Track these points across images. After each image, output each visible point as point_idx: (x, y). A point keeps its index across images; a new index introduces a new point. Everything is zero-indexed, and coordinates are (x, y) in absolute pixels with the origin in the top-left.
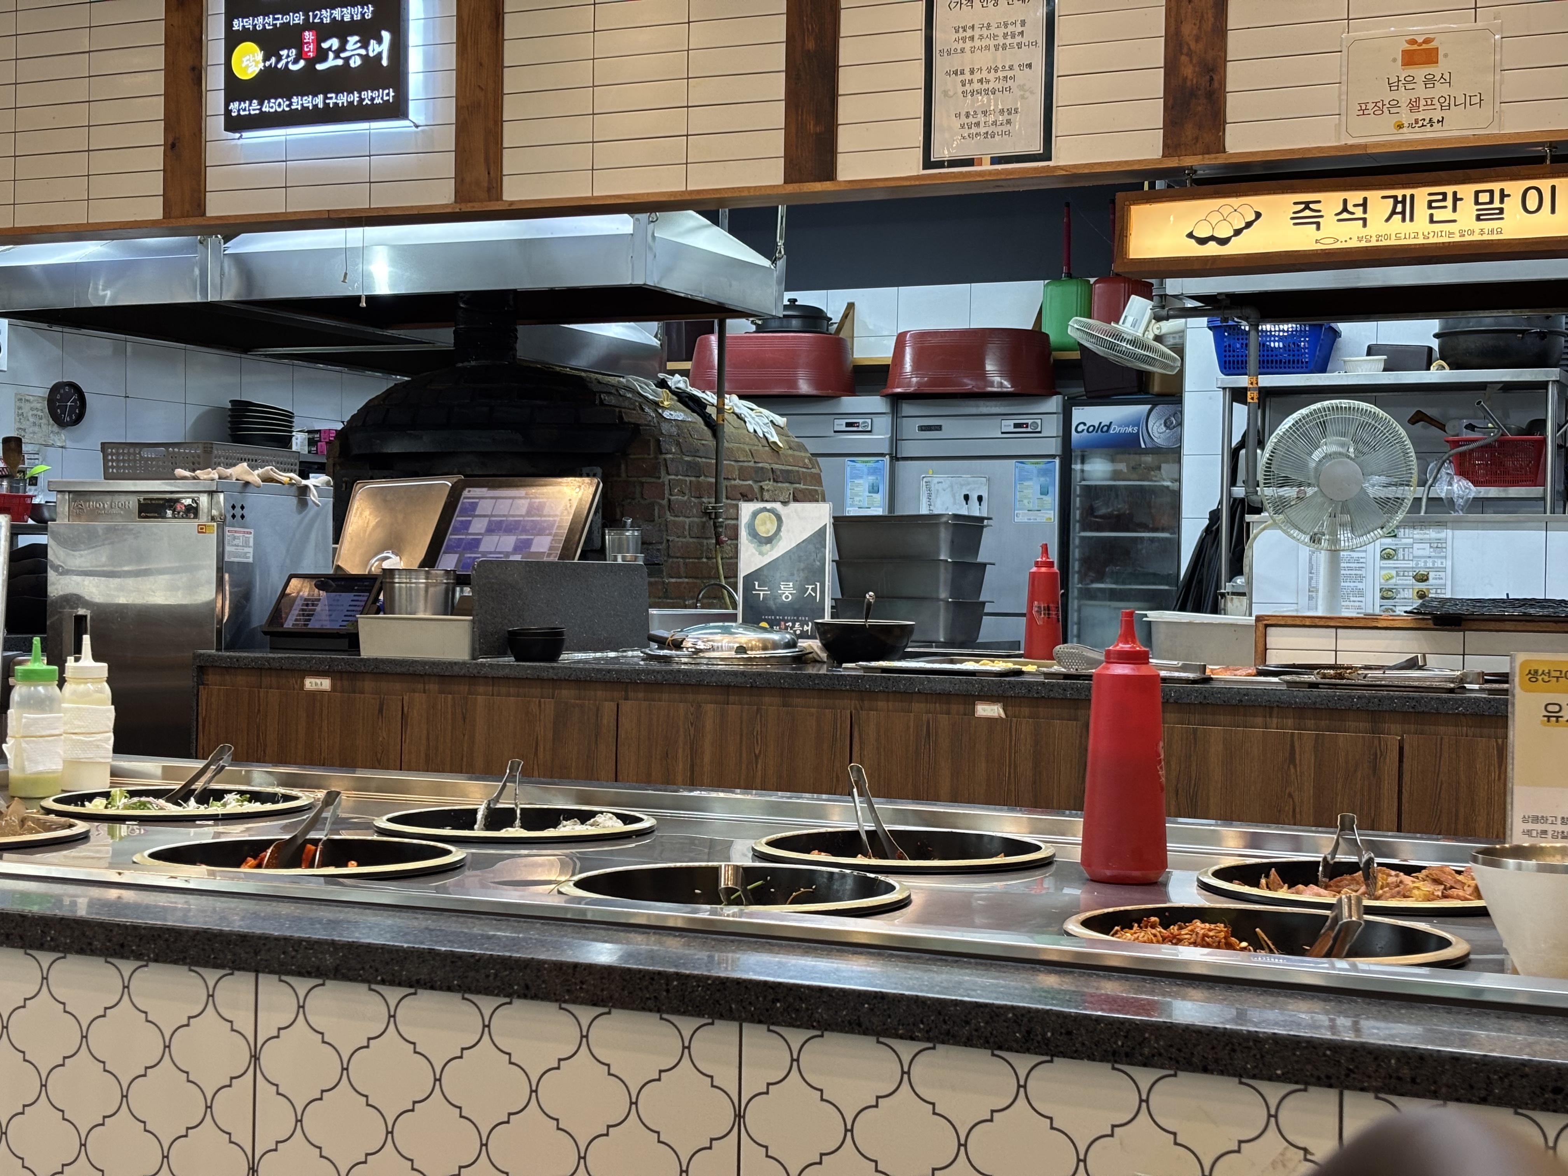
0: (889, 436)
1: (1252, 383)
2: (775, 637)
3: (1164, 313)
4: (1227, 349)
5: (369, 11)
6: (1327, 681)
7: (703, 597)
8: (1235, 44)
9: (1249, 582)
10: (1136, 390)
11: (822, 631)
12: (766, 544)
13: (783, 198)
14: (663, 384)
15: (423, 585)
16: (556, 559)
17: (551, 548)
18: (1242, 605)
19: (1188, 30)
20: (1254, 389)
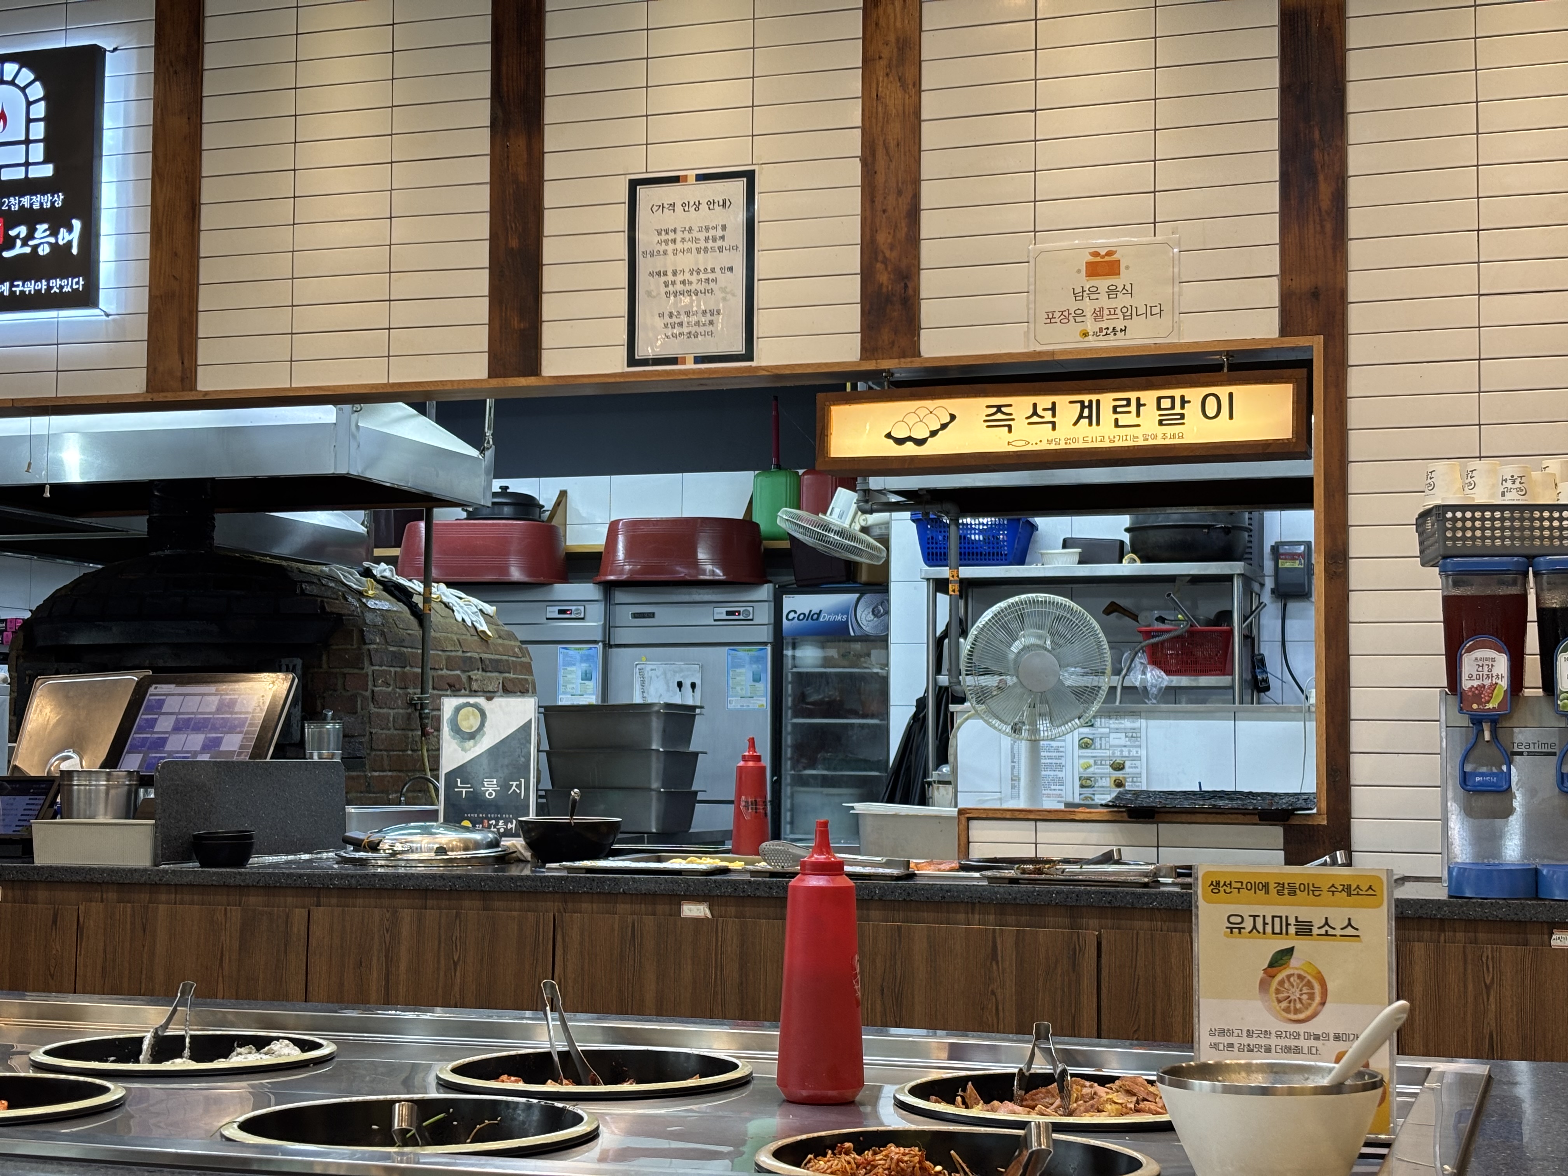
0: (602, 623)
1: (953, 576)
2: (477, 836)
3: (867, 507)
4: (930, 541)
5: (59, 200)
6: (1026, 876)
7: (407, 791)
8: (928, 253)
9: (954, 771)
10: (844, 579)
11: (526, 829)
12: (470, 739)
13: (491, 392)
14: (367, 573)
15: (104, 788)
16: (247, 759)
17: (241, 747)
18: (947, 794)
19: (883, 238)
20: (955, 582)
